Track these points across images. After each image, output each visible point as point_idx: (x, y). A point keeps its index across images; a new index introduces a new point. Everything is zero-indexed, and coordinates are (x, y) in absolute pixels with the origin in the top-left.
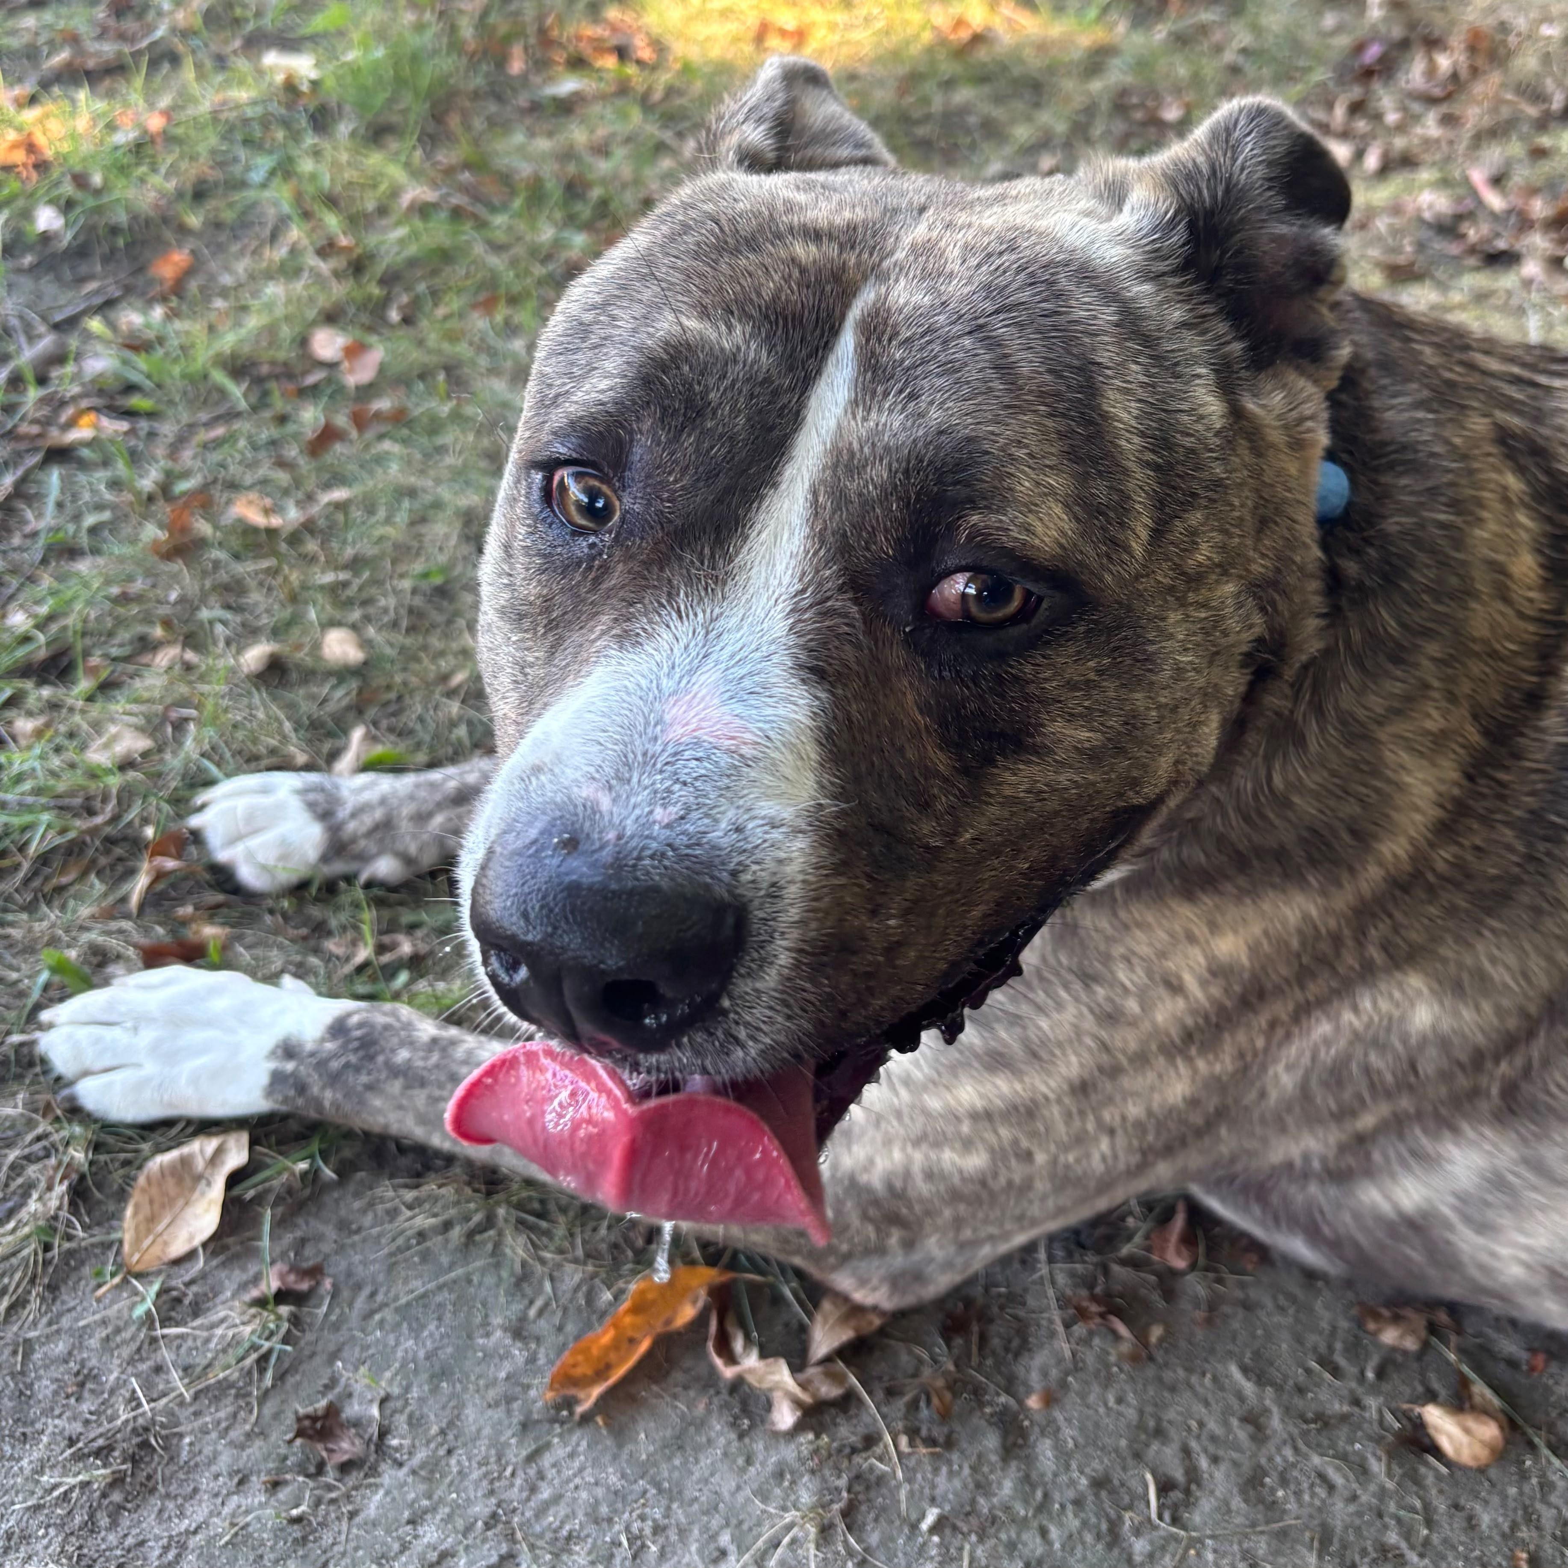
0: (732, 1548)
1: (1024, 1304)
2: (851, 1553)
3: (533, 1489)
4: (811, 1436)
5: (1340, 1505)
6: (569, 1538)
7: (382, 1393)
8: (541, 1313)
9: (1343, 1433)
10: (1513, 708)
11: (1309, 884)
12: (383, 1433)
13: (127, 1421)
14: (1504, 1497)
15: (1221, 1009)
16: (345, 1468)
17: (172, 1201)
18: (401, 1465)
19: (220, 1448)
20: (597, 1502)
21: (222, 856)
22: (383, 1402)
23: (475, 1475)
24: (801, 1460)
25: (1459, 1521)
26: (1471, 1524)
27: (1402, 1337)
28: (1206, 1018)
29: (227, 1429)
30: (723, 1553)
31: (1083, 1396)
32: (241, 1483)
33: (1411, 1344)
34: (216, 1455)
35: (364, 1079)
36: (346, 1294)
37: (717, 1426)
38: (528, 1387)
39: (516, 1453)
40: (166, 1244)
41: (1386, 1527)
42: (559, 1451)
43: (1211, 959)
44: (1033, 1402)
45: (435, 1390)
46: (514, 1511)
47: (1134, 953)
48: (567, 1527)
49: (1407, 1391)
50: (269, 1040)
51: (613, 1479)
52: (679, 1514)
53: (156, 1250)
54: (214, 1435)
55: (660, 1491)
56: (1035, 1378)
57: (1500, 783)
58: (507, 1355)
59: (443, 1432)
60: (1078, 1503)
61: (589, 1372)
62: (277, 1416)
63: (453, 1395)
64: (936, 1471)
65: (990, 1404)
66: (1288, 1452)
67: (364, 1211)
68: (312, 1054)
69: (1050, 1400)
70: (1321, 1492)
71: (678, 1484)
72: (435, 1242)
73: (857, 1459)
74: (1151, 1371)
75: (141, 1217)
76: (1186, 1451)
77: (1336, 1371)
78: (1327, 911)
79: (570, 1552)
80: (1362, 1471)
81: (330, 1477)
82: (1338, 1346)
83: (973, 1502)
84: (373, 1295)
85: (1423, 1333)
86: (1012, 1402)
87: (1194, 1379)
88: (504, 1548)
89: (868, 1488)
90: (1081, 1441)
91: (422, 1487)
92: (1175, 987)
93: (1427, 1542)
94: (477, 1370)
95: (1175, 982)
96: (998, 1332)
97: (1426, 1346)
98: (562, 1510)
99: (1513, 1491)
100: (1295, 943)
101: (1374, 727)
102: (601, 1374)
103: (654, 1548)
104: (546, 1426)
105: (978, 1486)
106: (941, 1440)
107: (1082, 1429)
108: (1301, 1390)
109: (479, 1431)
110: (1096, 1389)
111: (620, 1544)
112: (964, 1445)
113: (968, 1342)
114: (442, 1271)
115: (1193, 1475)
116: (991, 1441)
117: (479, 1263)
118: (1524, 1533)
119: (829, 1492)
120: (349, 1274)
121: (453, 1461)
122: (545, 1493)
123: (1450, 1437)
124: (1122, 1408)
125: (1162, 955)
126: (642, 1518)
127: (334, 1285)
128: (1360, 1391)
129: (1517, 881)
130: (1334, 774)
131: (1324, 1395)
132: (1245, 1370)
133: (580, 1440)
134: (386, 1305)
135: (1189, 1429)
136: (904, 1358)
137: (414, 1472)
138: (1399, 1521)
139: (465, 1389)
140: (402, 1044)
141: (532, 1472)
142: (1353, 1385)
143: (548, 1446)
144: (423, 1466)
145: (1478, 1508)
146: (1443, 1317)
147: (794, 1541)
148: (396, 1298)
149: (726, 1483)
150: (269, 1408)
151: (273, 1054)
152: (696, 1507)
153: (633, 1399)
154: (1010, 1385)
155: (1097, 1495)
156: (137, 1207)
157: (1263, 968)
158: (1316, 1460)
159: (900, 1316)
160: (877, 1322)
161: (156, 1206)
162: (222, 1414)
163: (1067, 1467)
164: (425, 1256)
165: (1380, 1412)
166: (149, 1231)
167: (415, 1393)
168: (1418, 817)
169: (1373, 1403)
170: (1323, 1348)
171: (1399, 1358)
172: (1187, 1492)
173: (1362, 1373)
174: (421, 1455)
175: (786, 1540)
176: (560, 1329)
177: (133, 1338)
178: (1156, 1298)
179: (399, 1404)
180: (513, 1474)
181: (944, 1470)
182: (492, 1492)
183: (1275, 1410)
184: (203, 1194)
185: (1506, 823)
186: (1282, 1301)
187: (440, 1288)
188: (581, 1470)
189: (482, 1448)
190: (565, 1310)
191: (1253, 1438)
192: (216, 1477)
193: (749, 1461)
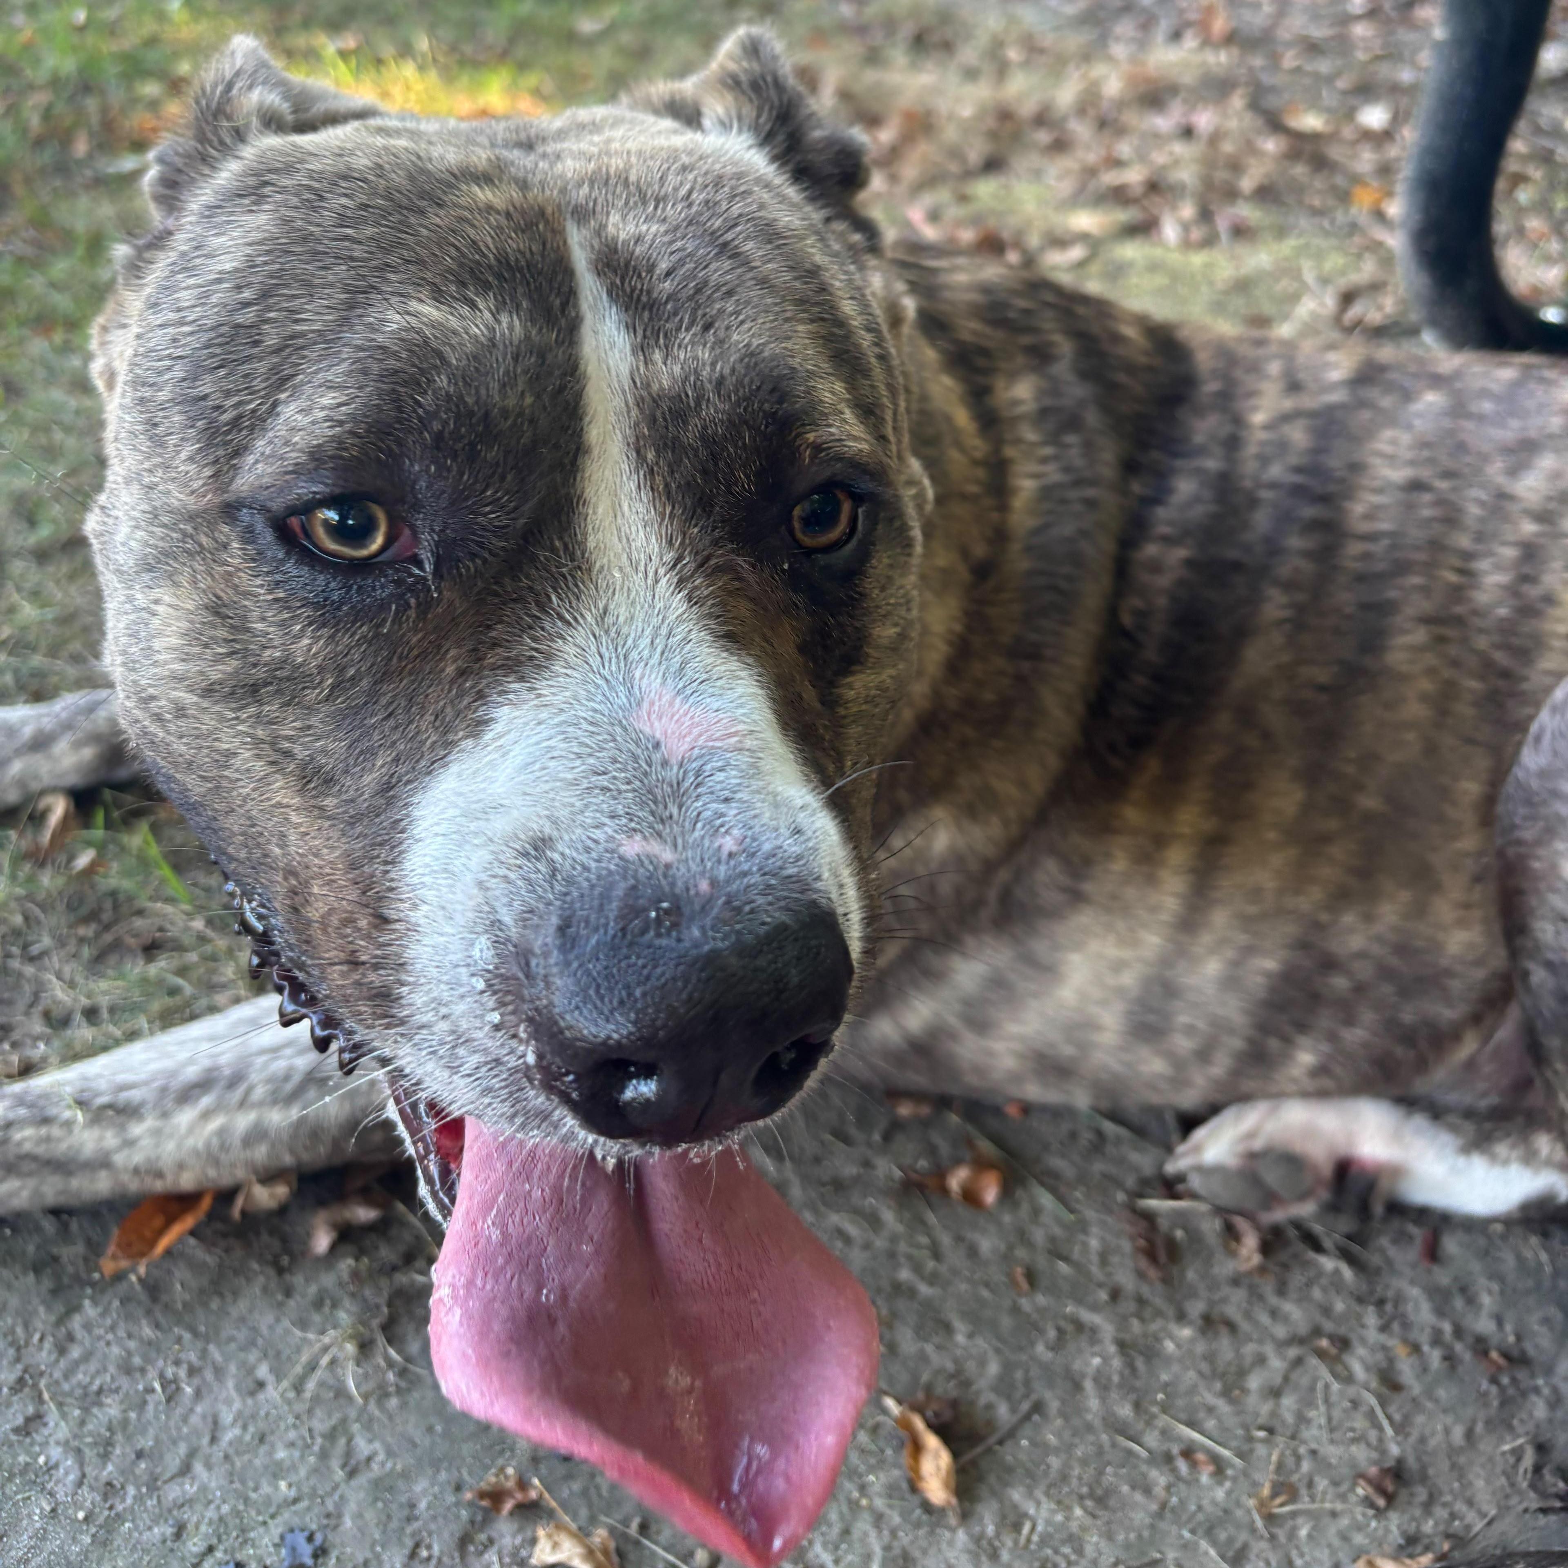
0: (270, 1379)
2: (391, 1364)
3: (63, 1351)
4: (350, 1262)
5: (856, 1253)
6: (100, 1391)
9: (857, 1191)
20: (129, 1354)
24: (341, 1285)
25: (962, 1251)
26: (973, 1252)
30: (261, 1385)
37: (256, 1266)
39: (44, 1319)
41: (898, 1266)
42: (90, 1312)
46: (42, 1374)
48: (97, 1382)
51: (147, 1331)
52: (215, 1352)
55: (196, 1335)
71: (214, 1326)
73: (398, 1276)
77: (847, 1140)
79: (100, 1405)
80: (874, 1221)
82: (849, 1118)
88: (31, 1410)
89: (409, 1302)
93: (935, 1272)
98: (93, 1367)
103: (188, 1390)
104: (77, 1289)
108: (817, 1160)
111: (153, 1391)
118: (1021, 1253)
119: (369, 1309)
122: (75, 1353)
126: (177, 1363)
128: (868, 1153)
131: (838, 1162)
133: (112, 1298)
138: (910, 1257)
141: (61, 1334)
142: (863, 1148)
143: (78, 1308)
145: (978, 1237)
147: (333, 1362)
149: (265, 1319)
152: (233, 1345)
158: (834, 1217)
165: (888, 1168)
169: (882, 1162)
170: (836, 1122)
173: (870, 1138)
175: (325, 1361)
180: (41, 1339)
182: (18, 1360)
188: (113, 1326)
193: (289, 1295)
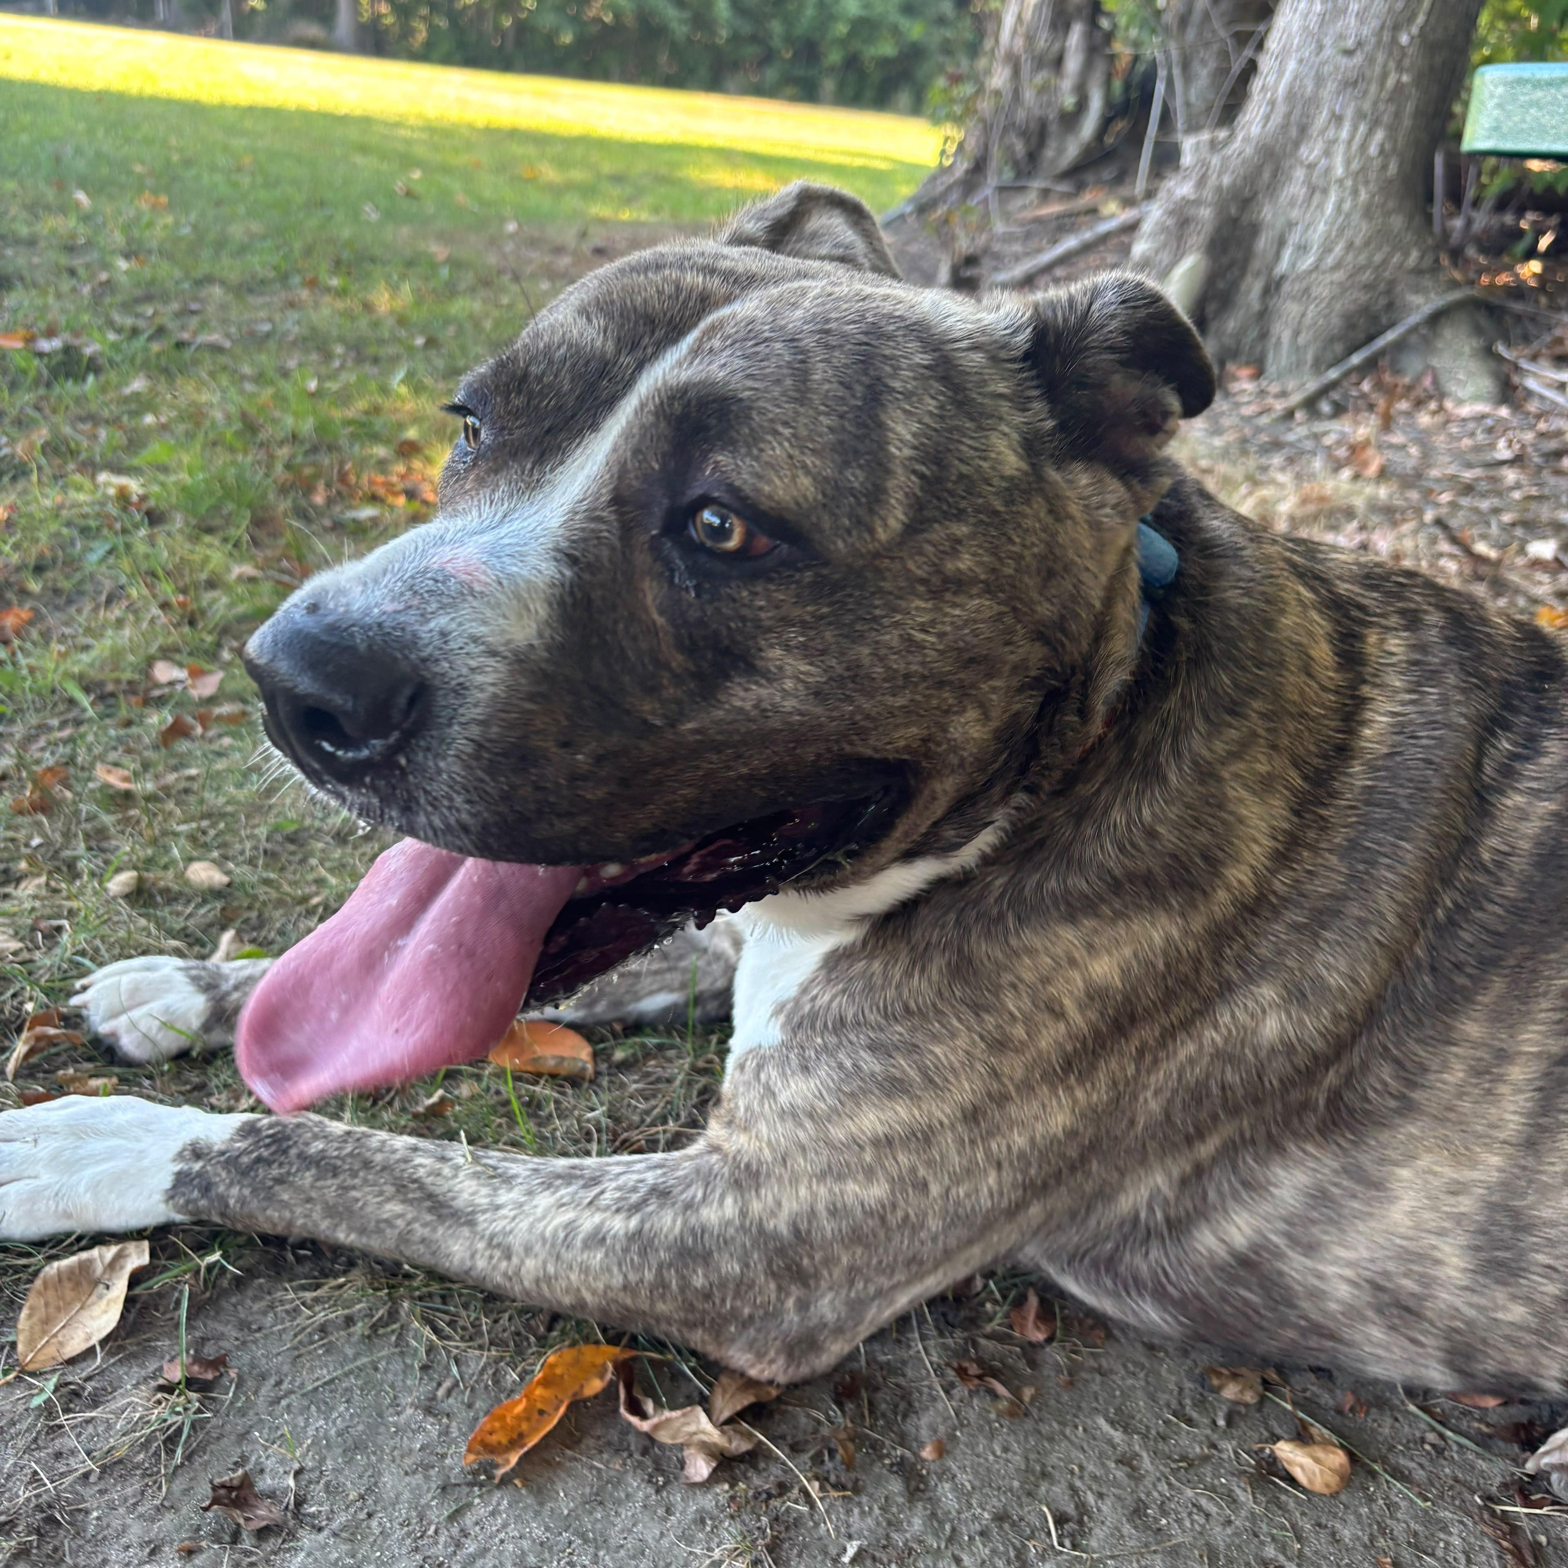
1: (904, 1375)
3: (458, 1545)
4: (726, 1485)
5: (1218, 1529)
7: (296, 1466)
8: (449, 1393)
9: (1207, 1471)
10: (1325, 757)
11: (1171, 906)
12: (300, 1502)
13: (28, 1500)
14: (1359, 1516)
15: (1097, 1033)
16: (263, 1534)
17: (68, 1305)
18: (320, 1530)
19: (129, 1521)
21: (104, 1029)
22: (298, 1473)
23: (399, 1533)
24: (720, 1508)
25: (1324, 1536)
26: (1335, 1538)
27: (1241, 1392)
28: (1084, 1044)
29: (135, 1504)
31: (972, 1446)
32: (153, 1552)
33: (1250, 1397)
34: (125, 1528)
35: (275, 1172)
36: (250, 1383)
37: (634, 1482)
38: (444, 1456)
39: (438, 1513)
40: (61, 1344)
41: (1263, 1543)
42: (481, 1510)
43: (1088, 983)
44: (927, 1453)
45: (349, 1462)
46: (440, 1565)
47: (1021, 980)
49: (1256, 1436)
50: (176, 1145)
51: (538, 1532)
52: (607, 1560)
53: (51, 1350)
54: (122, 1510)
55: (586, 1541)
56: (924, 1433)
57: (1322, 818)
58: (421, 1429)
59: (362, 1497)
60: (984, 1534)
61: (504, 1441)
62: (186, 1491)
63: (370, 1465)
64: (849, 1512)
65: (888, 1456)
66: (1163, 1487)
67: (265, 1313)
68: (222, 1153)
69: (941, 1451)
70: (1200, 1519)
71: (602, 1534)
72: (337, 1336)
73: (775, 1503)
74: (1029, 1424)
75: (35, 1319)
76: (1072, 1488)
77: (1189, 1422)
78: (1186, 932)
80: (1233, 1501)
81: (247, 1543)
82: (1188, 1401)
83: (888, 1537)
84: (279, 1383)
85: (1260, 1388)
86: (908, 1453)
87: (1068, 1431)
89: (787, 1529)
90: (977, 1483)
91: (344, 1547)
92: (1057, 1013)
93: (1300, 1554)
94: (392, 1443)
95: (1057, 1008)
96: (884, 1400)
97: (1263, 1399)
99: (1364, 1510)
100: (1161, 966)
101: (1218, 766)
102: (516, 1442)
104: (466, 1489)
105: (890, 1523)
106: (850, 1485)
107: (976, 1473)
108: (1164, 1438)
109: (397, 1496)
110: (983, 1441)
112: (871, 1490)
113: (859, 1406)
114: (346, 1360)
115: (1082, 1508)
116: (896, 1486)
117: (384, 1353)
118: (1381, 1542)
119: (751, 1532)
120: (253, 1366)
121: (374, 1523)
122: (471, 1547)
123: (1302, 1467)
124: (1010, 1456)
125: (1046, 980)
126: (571, 1565)
127: (240, 1377)
128: (1215, 1437)
129: (1343, 898)
130: (1188, 806)
131: (1185, 1441)
132: (1112, 1423)
133: (502, 1499)
134: (291, 1392)
135: (1072, 1472)
136: (803, 1420)
137: (335, 1535)
138: (1274, 1539)
139: (381, 1460)
140: (316, 1137)
141: (455, 1530)
142: (1208, 1432)
143: (469, 1506)
144: (344, 1528)
145: (1338, 1526)
146: (1273, 1376)
148: (302, 1385)
149: (651, 1532)
150: (178, 1485)
151: (180, 1156)
152: (622, 1552)
153: (549, 1464)
154: (903, 1440)
155: (1001, 1528)
156: (32, 1308)
157: (1134, 989)
158: (1189, 1493)
159: (793, 1387)
160: (774, 1393)
161: (52, 1310)
162: (129, 1491)
163: (970, 1506)
164: (329, 1349)
165: (1236, 1453)
166: (44, 1332)
167: (329, 1464)
168: (1256, 848)
169: (1228, 1447)
170: (1174, 1404)
171: (1243, 1410)
172: (1081, 1523)
173: (1214, 1423)
174: (341, 1519)
176: (470, 1406)
177: (28, 1430)
178: (1022, 1365)
179: (314, 1475)
180: (436, 1532)
181: (856, 1511)
182: (417, 1550)
183: (1144, 1454)
184: (101, 1297)
185: (1330, 851)
186: (1130, 1366)
187: (346, 1375)
188: (505, 1525)
189: (403, 1511)
190: (473, 1389)
191: (1129, 1476)
192: (127, 1548)
193: (669, 1511)
